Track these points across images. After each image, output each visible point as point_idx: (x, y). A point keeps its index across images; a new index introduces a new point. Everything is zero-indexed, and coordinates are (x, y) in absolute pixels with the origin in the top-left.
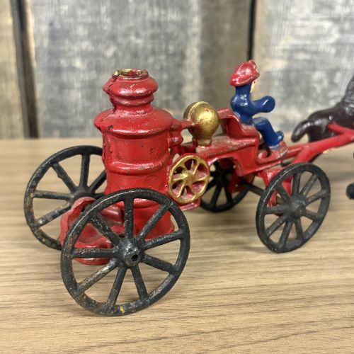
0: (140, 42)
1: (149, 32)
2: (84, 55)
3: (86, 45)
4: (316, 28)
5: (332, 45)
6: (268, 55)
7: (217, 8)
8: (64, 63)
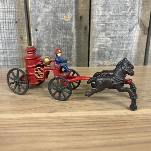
0: (60, 44)
1: (62, 41)
2: (46, 47)
3: (46, 44)
4: (106, 40)
5: (111, 44)
6: (93, 47)
7: (80, 35)
8: (40, 49)
